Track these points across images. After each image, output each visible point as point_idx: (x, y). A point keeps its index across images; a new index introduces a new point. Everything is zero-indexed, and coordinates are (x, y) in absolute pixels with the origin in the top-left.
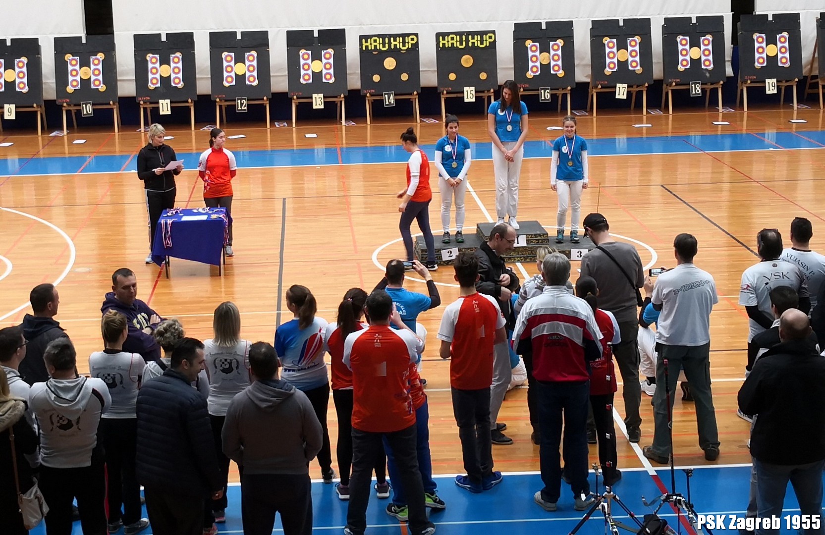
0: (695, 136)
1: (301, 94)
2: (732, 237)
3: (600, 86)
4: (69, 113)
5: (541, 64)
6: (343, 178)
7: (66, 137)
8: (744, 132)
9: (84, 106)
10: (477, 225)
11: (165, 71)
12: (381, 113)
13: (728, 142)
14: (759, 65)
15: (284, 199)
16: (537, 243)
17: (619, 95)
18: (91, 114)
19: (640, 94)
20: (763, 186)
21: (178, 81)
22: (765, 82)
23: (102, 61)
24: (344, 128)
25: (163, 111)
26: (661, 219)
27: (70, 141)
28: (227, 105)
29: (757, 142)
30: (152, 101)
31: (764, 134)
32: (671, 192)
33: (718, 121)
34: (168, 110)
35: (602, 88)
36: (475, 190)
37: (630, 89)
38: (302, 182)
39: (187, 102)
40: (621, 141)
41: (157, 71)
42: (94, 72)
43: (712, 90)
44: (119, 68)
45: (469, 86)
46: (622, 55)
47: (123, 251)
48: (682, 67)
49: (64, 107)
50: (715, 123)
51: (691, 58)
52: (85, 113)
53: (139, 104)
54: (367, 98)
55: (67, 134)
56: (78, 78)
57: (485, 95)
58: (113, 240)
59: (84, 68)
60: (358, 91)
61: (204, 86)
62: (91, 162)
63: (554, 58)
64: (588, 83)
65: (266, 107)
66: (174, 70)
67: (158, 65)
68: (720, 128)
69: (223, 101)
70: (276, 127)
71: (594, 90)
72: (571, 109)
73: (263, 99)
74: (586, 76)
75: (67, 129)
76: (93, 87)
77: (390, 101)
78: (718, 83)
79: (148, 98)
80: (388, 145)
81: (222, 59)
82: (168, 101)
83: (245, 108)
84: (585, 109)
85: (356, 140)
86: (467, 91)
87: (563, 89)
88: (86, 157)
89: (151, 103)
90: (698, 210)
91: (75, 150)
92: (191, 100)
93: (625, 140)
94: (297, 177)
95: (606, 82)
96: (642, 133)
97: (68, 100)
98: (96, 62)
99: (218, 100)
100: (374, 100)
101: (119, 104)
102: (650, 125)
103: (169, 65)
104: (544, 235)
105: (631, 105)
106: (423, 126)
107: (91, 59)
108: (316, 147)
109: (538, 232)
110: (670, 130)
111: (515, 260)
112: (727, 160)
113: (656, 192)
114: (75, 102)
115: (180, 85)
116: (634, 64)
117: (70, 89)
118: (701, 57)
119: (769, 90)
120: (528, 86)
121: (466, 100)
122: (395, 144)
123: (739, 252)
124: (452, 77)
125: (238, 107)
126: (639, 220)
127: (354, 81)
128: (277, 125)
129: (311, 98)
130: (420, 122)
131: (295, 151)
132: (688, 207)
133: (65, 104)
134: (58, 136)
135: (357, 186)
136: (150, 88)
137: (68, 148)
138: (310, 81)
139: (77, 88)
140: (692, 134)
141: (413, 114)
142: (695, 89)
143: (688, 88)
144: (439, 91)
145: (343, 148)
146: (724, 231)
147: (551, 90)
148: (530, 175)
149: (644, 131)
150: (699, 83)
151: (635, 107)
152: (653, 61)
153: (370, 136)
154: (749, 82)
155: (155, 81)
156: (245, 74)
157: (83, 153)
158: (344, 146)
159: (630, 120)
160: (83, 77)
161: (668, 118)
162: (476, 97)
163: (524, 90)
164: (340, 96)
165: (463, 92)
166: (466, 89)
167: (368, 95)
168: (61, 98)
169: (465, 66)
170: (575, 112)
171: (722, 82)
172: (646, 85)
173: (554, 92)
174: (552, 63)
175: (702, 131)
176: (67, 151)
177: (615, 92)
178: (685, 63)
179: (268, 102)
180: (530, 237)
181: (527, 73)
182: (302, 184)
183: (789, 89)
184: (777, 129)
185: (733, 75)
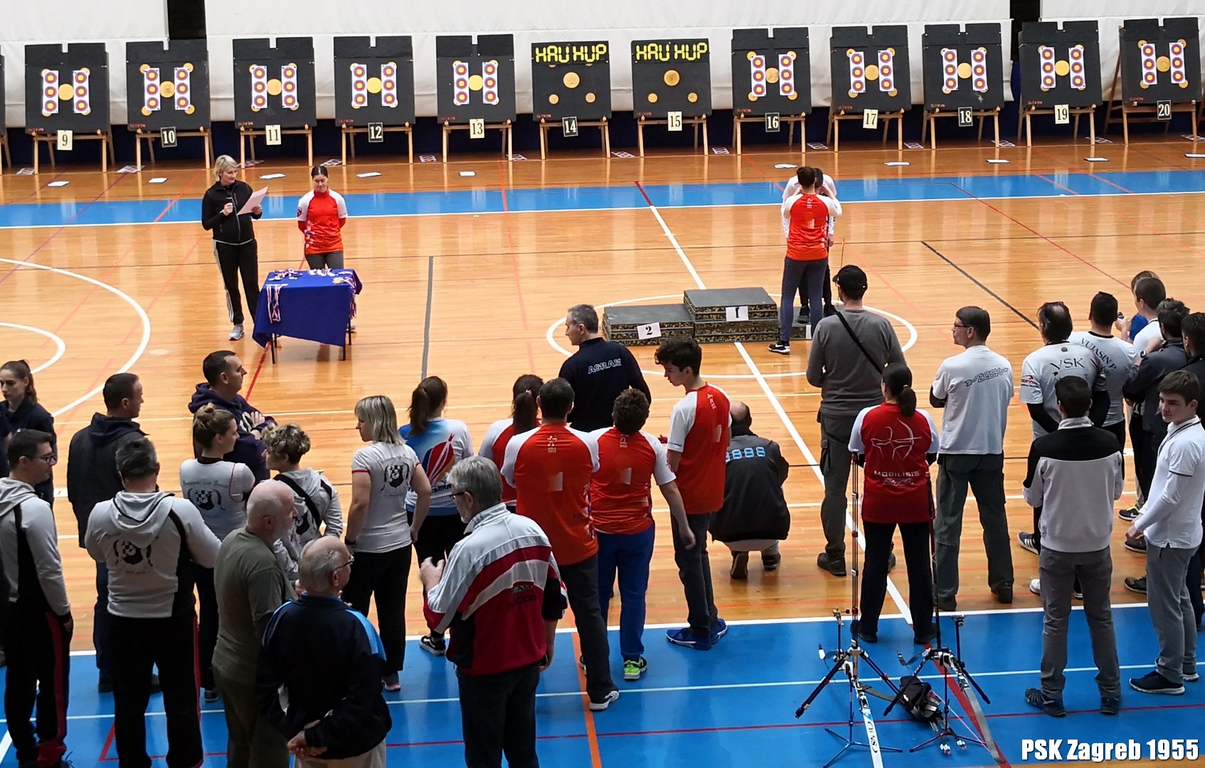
0: (965, 178)
1: (454, 118)
2: (1012, 309)
3: (843, 113)
4: (144, 141)
5: (767, 82)
6: (509, 230)
7: (139, 175)
8: (1028, 173)
9: (165, 133)
10: (685, 293)
11: (274, 87)
12: (560, 145)
13: (1007, 186)
14: (1045, 87)
15: (431, 258)
16: (764, 316)
17: (867, 123)
18: (174, 144)
19: (894, 123)
20: (1053, 243)
21: (291, 101)
22: (1053, 109)
23: (190, 73)
24: (510, 164)
25: (271, 140)
26: (921, 286)
27: (146, 180)
28: (357, 133)
29: (1045, 186)
30: (256, 127)
31: (1053, 176)
32: (934, 251)
33: (994, 159)
34: (277, 139)
35: (846, 114)
36: (683, 247)
37: (882, 117)
38: (454, 235)
39: (303, 128)
40: (871, 183)
41: (263, 87)
42: (179, 89)
43: (986, 118)
44: (212, 84)
45: (675, 111)
46: (872, 72)
47: (215, 327)
48: (948, 89)
49: (139, 134)
50: (990, 161)
51: (959, 77)
52: (166, 142)
53: (239, 131)
54: (541, 126)
55: (142, 170)
56: (157, 96)
57: (695, 122)
58: (200, 312)
59: (166, 83)
60: (529, 116)
61: (325, 108)
62: (173, 208)
63: (783, 74)
64: (827, 109)
65: (407, 136)
66: (285, 87)
67: (264, 80)
68: (996, 166)
69: (351, 127)
70: (420, 161)
71: (836, 117)
72: (806, 142)
73: (404, 126)
74: (825, 100)
75: (142, 164)
76: (177, 108)
77: (571, 129)
78: (993, 109)
79: (252, 123)
80: (569, 186)
81: (351, 72)
82: (278, 127)
83: (381, 137)
84: (823, 141)
85: (526, 180)
86: (672, 117)
87: (795, 116)
88: (166, 201)
89: (255, 130)
90: (969, 274)
91: (152, 191)
92: (309, 127)
93: (876, 182)
94: (449, 228)
95: (851, 108)
96: (896, 174)
97: (144, 126)
98: (182, 75)
99: (344, 126)
100: (550, 127)
101: (212, 131)
102: (908, 164)
103: (280, 79)
104: (771, 306)
105: (881, 138)
106: (614, 162)
107: (176, 72)
108: (474, 189)
109: (764, 303)
110: (933, 170)
111: (734, 338)
112: (1006, 209)
113: (915, 249)
114: (154, 128)
115: (295, 107)
116: (887, 84)
117: (146, 111)
118: (972, 75)
119: (1059, 119)
120: (750, 111)
121: (670, 129)
122: (578, 186)
123: (1022, 329)
124: (653, 98)
125: (371, 136)
126: (893, 287)
127: (525, 102)
128: (422, 158)
129: (468, 124)
130: (611, 157)
131: (446, 194)
132: (956, 269)
133: (139, 131)
134: (128, 173)
135: (527, 240)
136: (254, 110)
137: (143, 189)
138: (467, 102)
139: (156, 109)
140: (961, 175)
141: (601, 147)
142: (965, 117)
143: (956, 115)
144: (635, 117)
145: (509, 190)
146: (1002, 301)
147: (781, 116)
148: (754, 227)
149: (900, 171)
150: (969, 110)
151: (888, 139)
152: (911, 81)
153: (546, 175)
154: (1033, 108)
155: (260, 101)
156: (380, 93)
157: (163, 195)
158: (511, 187)
159: (881, 157)
160: (165, 95)
161: (929, 154)
162: (683, 124)
163: (746, 117)
164: (506, 122)
165: (667, 119)
166: (670, 114)
167: (543, 121)
168: (134, 122)
169: (668, 83)
170: (811, 146)
171: (998, 109)
172: (902, 111)
173: (785, 119)
174: (782, 82)
175: (973, 172)
176: (140, 192)
177: (862, 120)
178: (951, 83)
179: (411, 129)
180: (753, 308)
181: (749, 95)
182: (452, 237)
183: (1085, 118)
184: (1070, 169)
185: (1013, 99)
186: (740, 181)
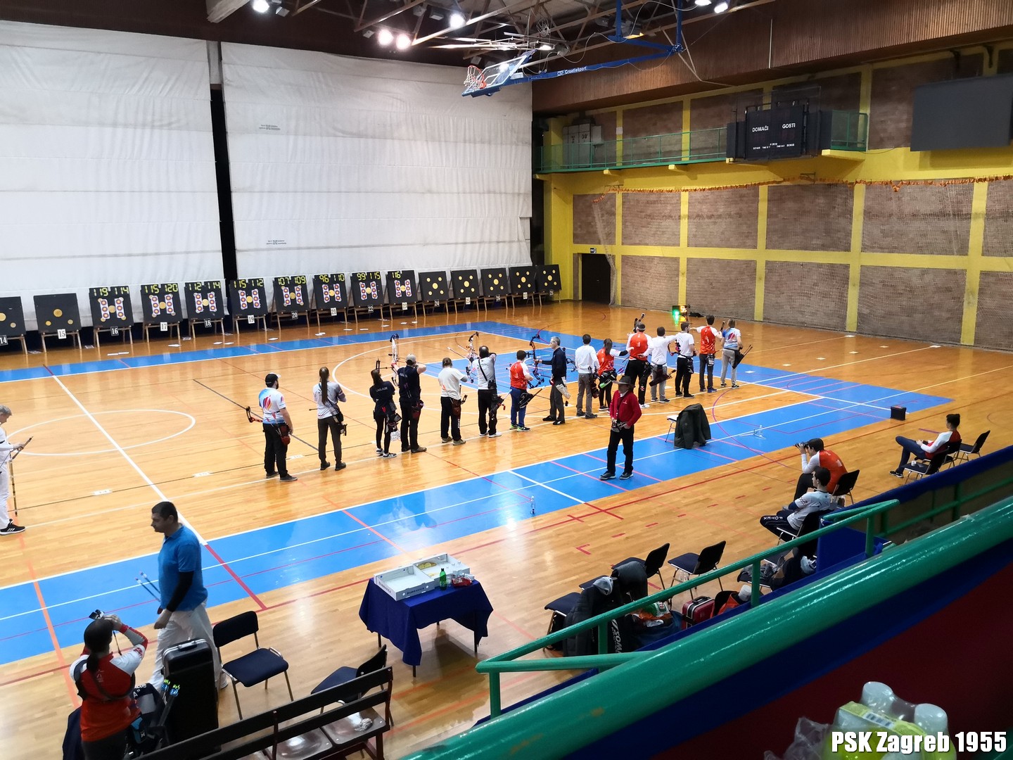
2: (237, 404)
3: (149, 324)
13: (230, 352)
14: (243, 308)
17: (163, 329)
19: (175, 327)
22: (247, 317)
26: (195, 399)
29: (247, 351)
31: (250, 346)
32: (200, 383)
33: (223, 341)
35: (152, 325)
36: (73, 393)
37: (169, 325)
40: (166, 355)
43: (217, 323)
45: (61, 329)
46: (162, 306)
48: (198, 311)
51: (203, 305)
57: (73, 333)
63: (118, 308)
64: (141, 323)
71: (146, 327)
72: (133, 340)
74: (140, 319)
77: (4, 341)
78: (220, 319)
80: (6, 370)
86: (60, 332)
87: (126, 327)
90: (217, 392)
93: (169, 355)
95: (154, 322)
96: (178, 350)
102: (183, 345)
105: (170, 335)
106: (30, 356)
110: (195, 348)
112: (230, 362)
113: (190, 383)
116: (170, 310)
118: (209, 305)
119: (250, 321)
120: (102, 326)
121: (60, 338)
123: (242, 413)
124: (48, 323)
126: (182, 401)
130: (28, 354)
132: (210, 390)
140: (208, 349)
141: (22, 349)
142: (208, 323)
143: (203, 323)
144: (39, 333)
146: (232, 402)
147: (118, 328)
149: (180, 349)
150: (209, 320)
151: (173, 335)
152: (181, 308)
154: (238, 317)
159: (170, 343)
161: (193, 341)
162: (67, 335)
163: (100, 329)
165: (57, 333)
166: (59, 330)
169: (57, 316)
171: (222, 318)
172: (179, 322)
173: (120, 329)
174: (118, 312)
177: (160, 328)
178: (200, 308)
181: (101, 319)
183: (261, 320)
184: (257, 343)
185: (228, 314)
186: (100, 360)
